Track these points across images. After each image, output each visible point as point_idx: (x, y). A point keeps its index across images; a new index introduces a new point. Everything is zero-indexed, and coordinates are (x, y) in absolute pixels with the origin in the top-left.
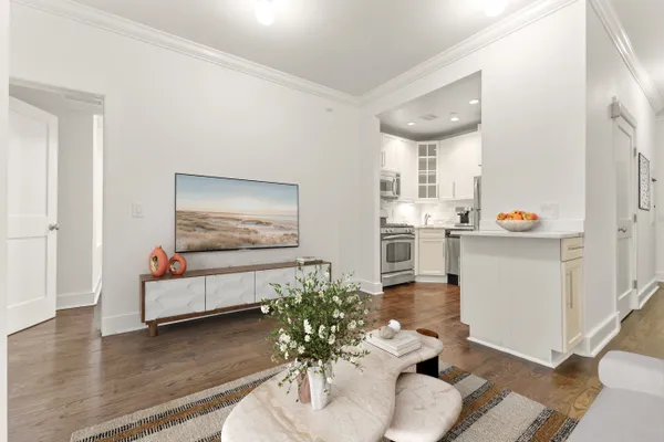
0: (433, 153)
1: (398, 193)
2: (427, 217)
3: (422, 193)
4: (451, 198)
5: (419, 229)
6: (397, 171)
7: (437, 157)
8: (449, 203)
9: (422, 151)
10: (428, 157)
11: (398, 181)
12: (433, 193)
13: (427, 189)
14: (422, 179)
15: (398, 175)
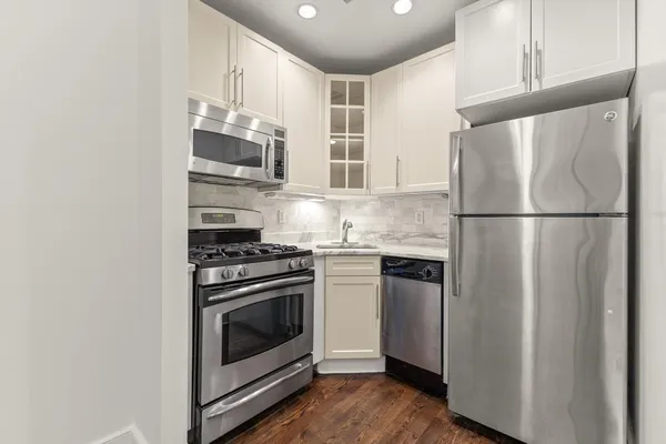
0: (358, 98)
1: (279, 173)
2: (347, 226)
3: (337, 179)
4: (392, 188)
5: (324, 256)
6: (278, 123)
7: (366, 108)
8: (388, 201)
9: (337, 97)
10: (347, 107)
11: (280, 147)
12: (357, 179)
13: (348, 172)
14: (337, 152)
15: (280, 133)
